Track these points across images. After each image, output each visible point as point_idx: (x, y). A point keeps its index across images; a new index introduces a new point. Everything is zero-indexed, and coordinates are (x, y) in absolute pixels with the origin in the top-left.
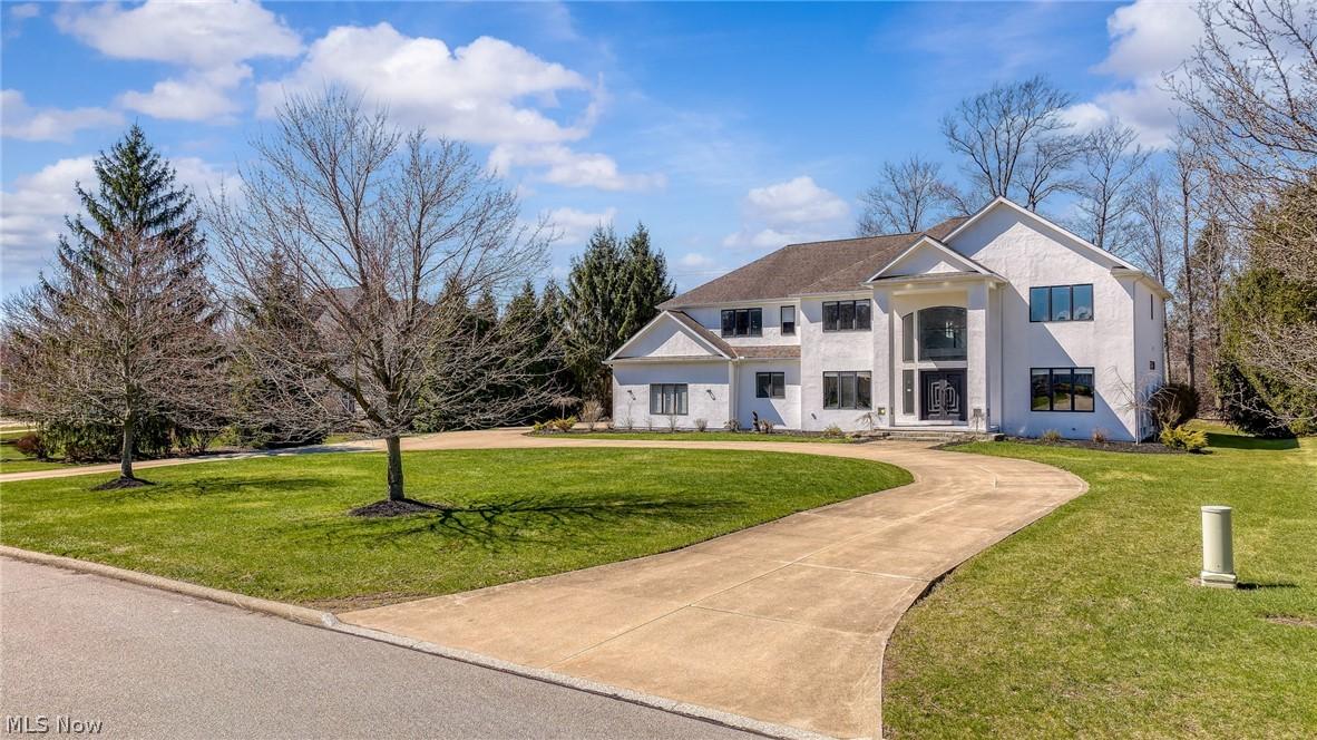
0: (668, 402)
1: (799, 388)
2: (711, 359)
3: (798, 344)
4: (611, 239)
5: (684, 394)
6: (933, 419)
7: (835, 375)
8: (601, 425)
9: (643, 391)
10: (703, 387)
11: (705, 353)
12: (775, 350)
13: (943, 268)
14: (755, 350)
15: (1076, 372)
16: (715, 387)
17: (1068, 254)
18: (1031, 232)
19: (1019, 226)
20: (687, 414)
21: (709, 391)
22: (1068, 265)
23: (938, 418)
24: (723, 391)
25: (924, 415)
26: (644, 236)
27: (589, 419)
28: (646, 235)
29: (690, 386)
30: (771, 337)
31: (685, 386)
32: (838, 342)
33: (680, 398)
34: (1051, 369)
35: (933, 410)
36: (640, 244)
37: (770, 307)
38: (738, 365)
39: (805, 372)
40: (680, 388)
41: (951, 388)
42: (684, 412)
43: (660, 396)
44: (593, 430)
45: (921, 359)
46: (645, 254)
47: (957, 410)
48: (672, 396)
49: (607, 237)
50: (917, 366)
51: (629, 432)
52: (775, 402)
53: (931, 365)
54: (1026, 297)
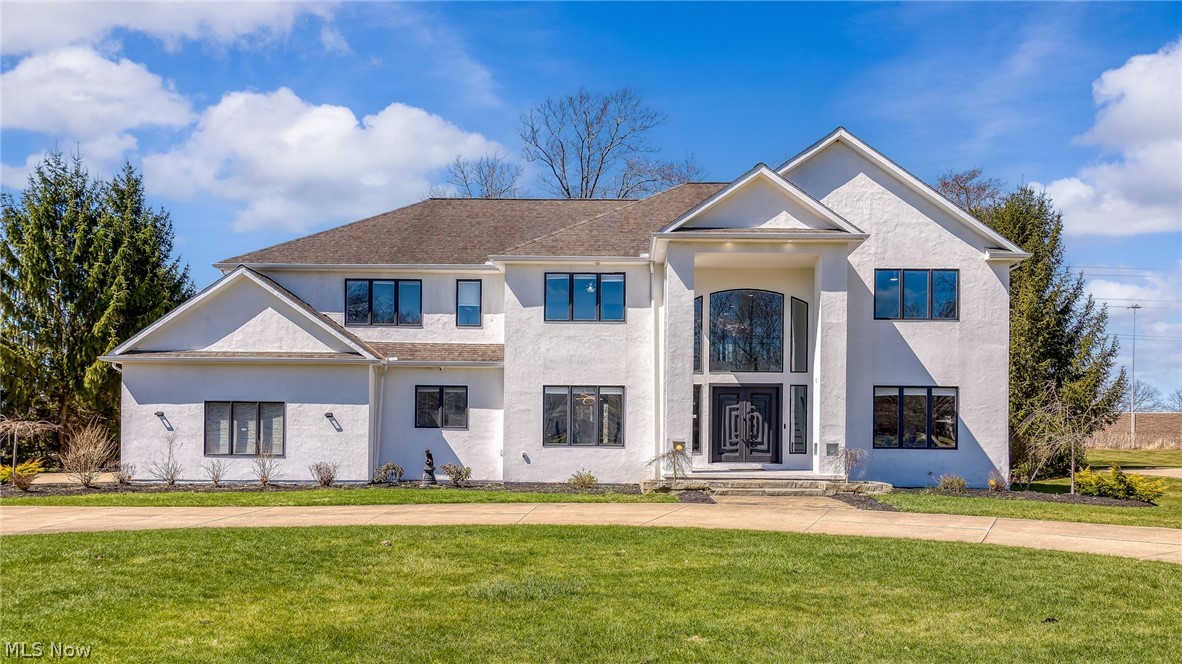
0: (244, 436)
1: (498, 415)
2: (336, 358)
3: (501, 340)
4: (77, 174)
5: (277, 423)
6: (728, 460)
7: (565, 392)
8: (105, 478)
9: (189, 417)
10: (317, 410)
11: (322, 348)
12: (448, 349)
13: (784, 221)
14: (413, 350)
15: (935, 393)
16: (341, 411)
17: (927, 225)
18: (877, 188)
19: (862, 178)
20: (283, 456)
21: (329, 416)
22: (927, 240)
23: (735, 460)
24: (357, 418)
25: (717, 456)
26: (135, 185)
27: (83, 466)
28: (137, 182)
29: (290, 408)
30: (438, 329)
31: (279, 406)
32: (569, 338)
33: (269, 428)
34: (901, 388)
35: (728, 447)
36: (128, 195)
37: (439, 278)
38: (382, 371)
39: (511, 385)
40: (267, 410)
41: (756, 414)
42: (276, 451)
43: (225, 424)
44: (89, 487)
45: (713, 368)
46: (137, 212)
47: (765, 447)
48: (252, 425)
49: (71, 169)
50: (708, 379)
51: (171, 489)
52: (449, 435)
53: (729, 378)
54: (869, 282)
